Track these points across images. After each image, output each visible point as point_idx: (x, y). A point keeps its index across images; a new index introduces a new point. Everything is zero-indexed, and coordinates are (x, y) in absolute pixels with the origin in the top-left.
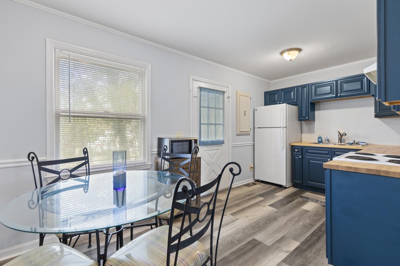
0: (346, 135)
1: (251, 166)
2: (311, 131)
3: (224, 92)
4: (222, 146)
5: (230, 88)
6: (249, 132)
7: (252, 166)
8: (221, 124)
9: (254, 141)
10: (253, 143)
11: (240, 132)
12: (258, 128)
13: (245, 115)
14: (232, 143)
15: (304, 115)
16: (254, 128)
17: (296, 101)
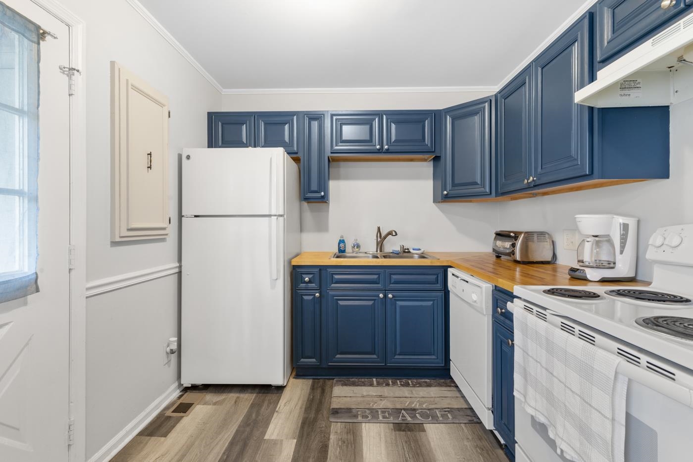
0: (396, 234)
1: (168, 346)
2: (322, 227)
3: (41, 35)
4: (25, 304)
5: (79, 31)
6: (164, 229)
7: (174, 346)
8: (19, 193)
9: (180, 260)
10: (178, 265)
11: (129, 230)
12: (196, 216)
13: (150, 167)
14: (88, 280)
15: (314, 187)
16: (180, 216)
17: (295, 149)
